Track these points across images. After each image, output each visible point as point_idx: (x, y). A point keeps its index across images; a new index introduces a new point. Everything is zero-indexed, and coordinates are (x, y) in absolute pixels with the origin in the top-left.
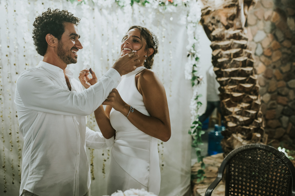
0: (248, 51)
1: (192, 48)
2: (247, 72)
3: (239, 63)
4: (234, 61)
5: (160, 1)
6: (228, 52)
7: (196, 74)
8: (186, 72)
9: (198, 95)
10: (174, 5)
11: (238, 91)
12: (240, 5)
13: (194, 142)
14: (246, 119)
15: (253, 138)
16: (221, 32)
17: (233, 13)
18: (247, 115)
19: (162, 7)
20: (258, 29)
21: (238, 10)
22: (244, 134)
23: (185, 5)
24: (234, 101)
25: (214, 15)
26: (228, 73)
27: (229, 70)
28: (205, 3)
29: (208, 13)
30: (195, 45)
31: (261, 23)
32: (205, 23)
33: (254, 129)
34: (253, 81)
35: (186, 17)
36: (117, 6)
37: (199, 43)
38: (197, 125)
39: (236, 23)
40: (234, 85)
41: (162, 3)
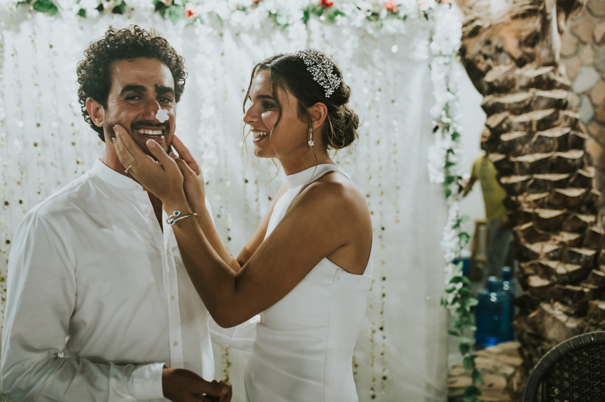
0: (571, 114)
1: (444, 113)
2: (570, 161)
3: (551, 142)
4: (540, 137)
5: (369, 11)
6: (525, 118)
7: (453, 171)
8: (430, 166)
9: (460, 217)
10: (399, 18)
11: (550, 206)
12: (548, 10)
14: (571, 268)
15: (591, 311)
16: (507, 73)
17: (533, 28)
18: (574, 261)
19: (373, 24)
20: (582, 65)
21: (546, 23)
22: (570, 302)
23: (426, 16)
24: (541, 229)
25: (490, 36)
26: (528, 166)
27: (529, 159)
28: (468, 11)
29: (475, 32)
30: (450, 105)
31: (587, 52)
32: (468, 56)
33: (593, 291)
34: (584, 182)
35: (427, 42)
36: (272, 24)
37: (458, 99)
38: (460, 285)
39: (541, 51)
40: (542, 192)
41: (374, 14)
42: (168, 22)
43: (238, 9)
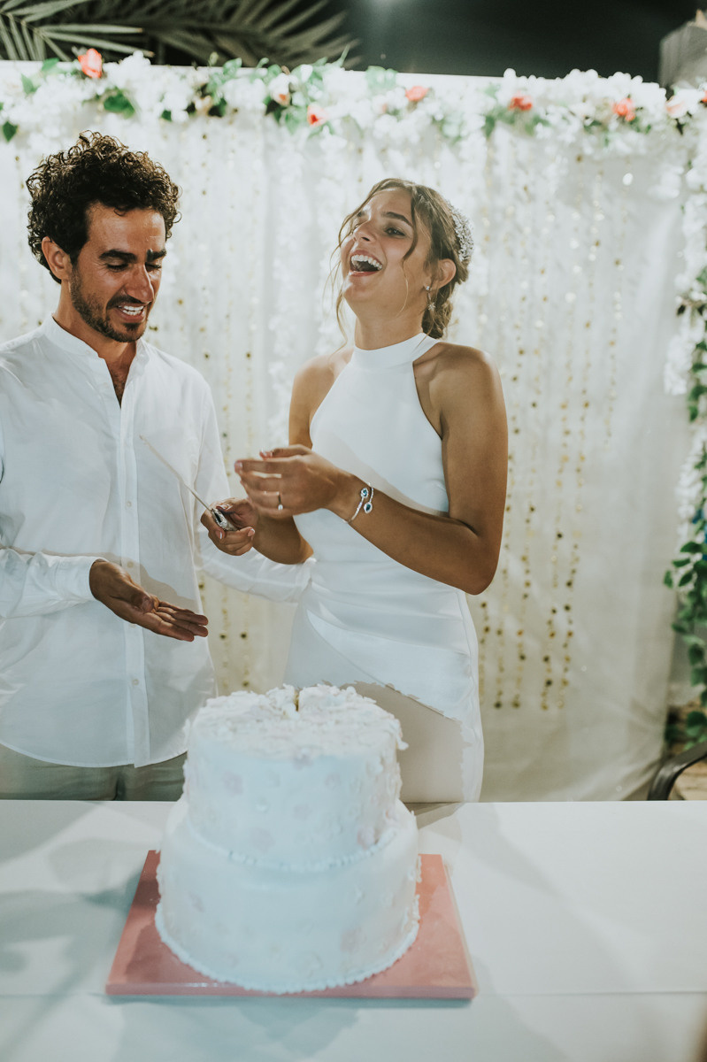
1: (697, 285)
5: (588, 117)
7: (704, 378)
8: (668, 368)
10: (638, 130)
13: (682, 615)
19: (593, 138)
23: (680, 127)
35: (681, 170)
36: (437, 136)
38: (698, 557)
41: (595, 123)
42: (284, 130)
43: (387, 112)
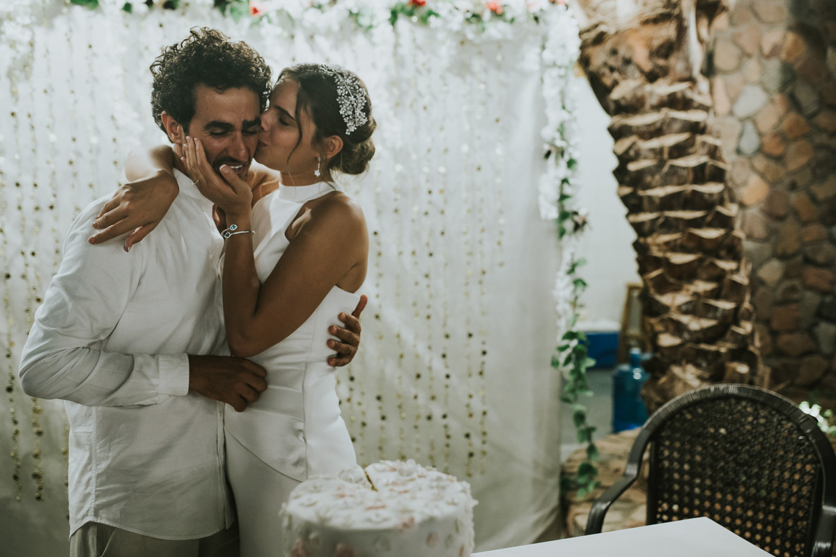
0: (710, 140)
1: (557, 135)
2: (706, 196)
3: (684, 173)
4: (672, 166)
5: (468, 11)
6: (655, 143)
7: (569, 206)
8: (542, 201)
9: (576, 259)
10: (505, 21)
11: (683, 249)
12: (685, 15)
13: (567, 388)
14: (707, 323)
15: (728, 375)
16: (635, 89)
17: (666, 37)
18: (710, 315)
19: (474, 27)
20: (746, 82)
21: (682, 30)
22: (704, 364)
23: (536, 19)
24: (673, 276)
25: (617, 44)
26: (657, 201)
27: (659, 192)
28: (591, 13)
29: (600, 39)
30: (566, 125)
31: (752, 67)
32: (593, 68)
33: (731, 351)
34: (725, 222)
35: (538, 50)
36: (353, 25)
37: (575, 119)
38: (574, 343)
39: (676, 64)
40: (674, 232)
41: (475, 16)
42: (229, 19)
43: (313, 6)
